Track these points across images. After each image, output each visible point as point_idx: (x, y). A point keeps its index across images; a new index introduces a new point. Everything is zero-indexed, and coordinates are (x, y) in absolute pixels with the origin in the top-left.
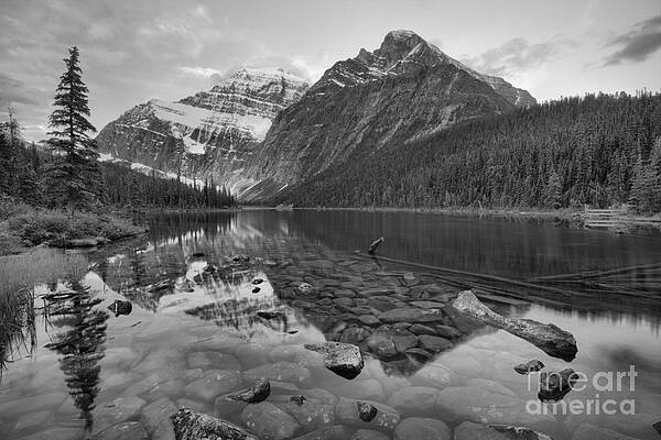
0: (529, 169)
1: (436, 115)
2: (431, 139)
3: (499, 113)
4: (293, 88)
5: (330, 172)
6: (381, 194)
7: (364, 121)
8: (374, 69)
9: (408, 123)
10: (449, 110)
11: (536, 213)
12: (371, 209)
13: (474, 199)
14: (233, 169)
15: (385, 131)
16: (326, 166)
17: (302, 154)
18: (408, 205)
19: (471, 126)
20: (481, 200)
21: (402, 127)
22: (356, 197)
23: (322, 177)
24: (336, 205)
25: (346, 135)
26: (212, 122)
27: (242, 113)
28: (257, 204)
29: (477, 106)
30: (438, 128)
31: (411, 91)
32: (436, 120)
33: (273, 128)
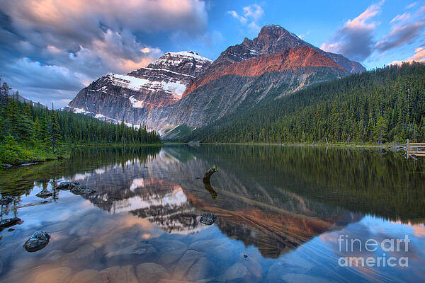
0: (362, 115)
1: (295, 80)
2: (293, 96)
3: (340, 78)
4: (200, 64)
5: (224, 119)
6: (258, 134)
7: (247, 85)
8: (254, 51)
9: (277, 86)
10: (305, 76)
11: (368, 146)
12: (251, 144)
13: (322, 137)
14: (161, 118)
15: (261, 92)
16: (222, 115)
17: (206, 108)
18: (276, 141)
19: (320, 87)
20: (328, 137)
21: (273, 89)
22: (242, 135)
23: (219, 123)
24: (228, 141)
25: (235, 95)
26: (148, 87)
27: (167, 81)
28: (177, 140)
29: (324, 74)
30: (298, 89)
31: (279, 65)
32: (296, 84)
33: (187, 91)
